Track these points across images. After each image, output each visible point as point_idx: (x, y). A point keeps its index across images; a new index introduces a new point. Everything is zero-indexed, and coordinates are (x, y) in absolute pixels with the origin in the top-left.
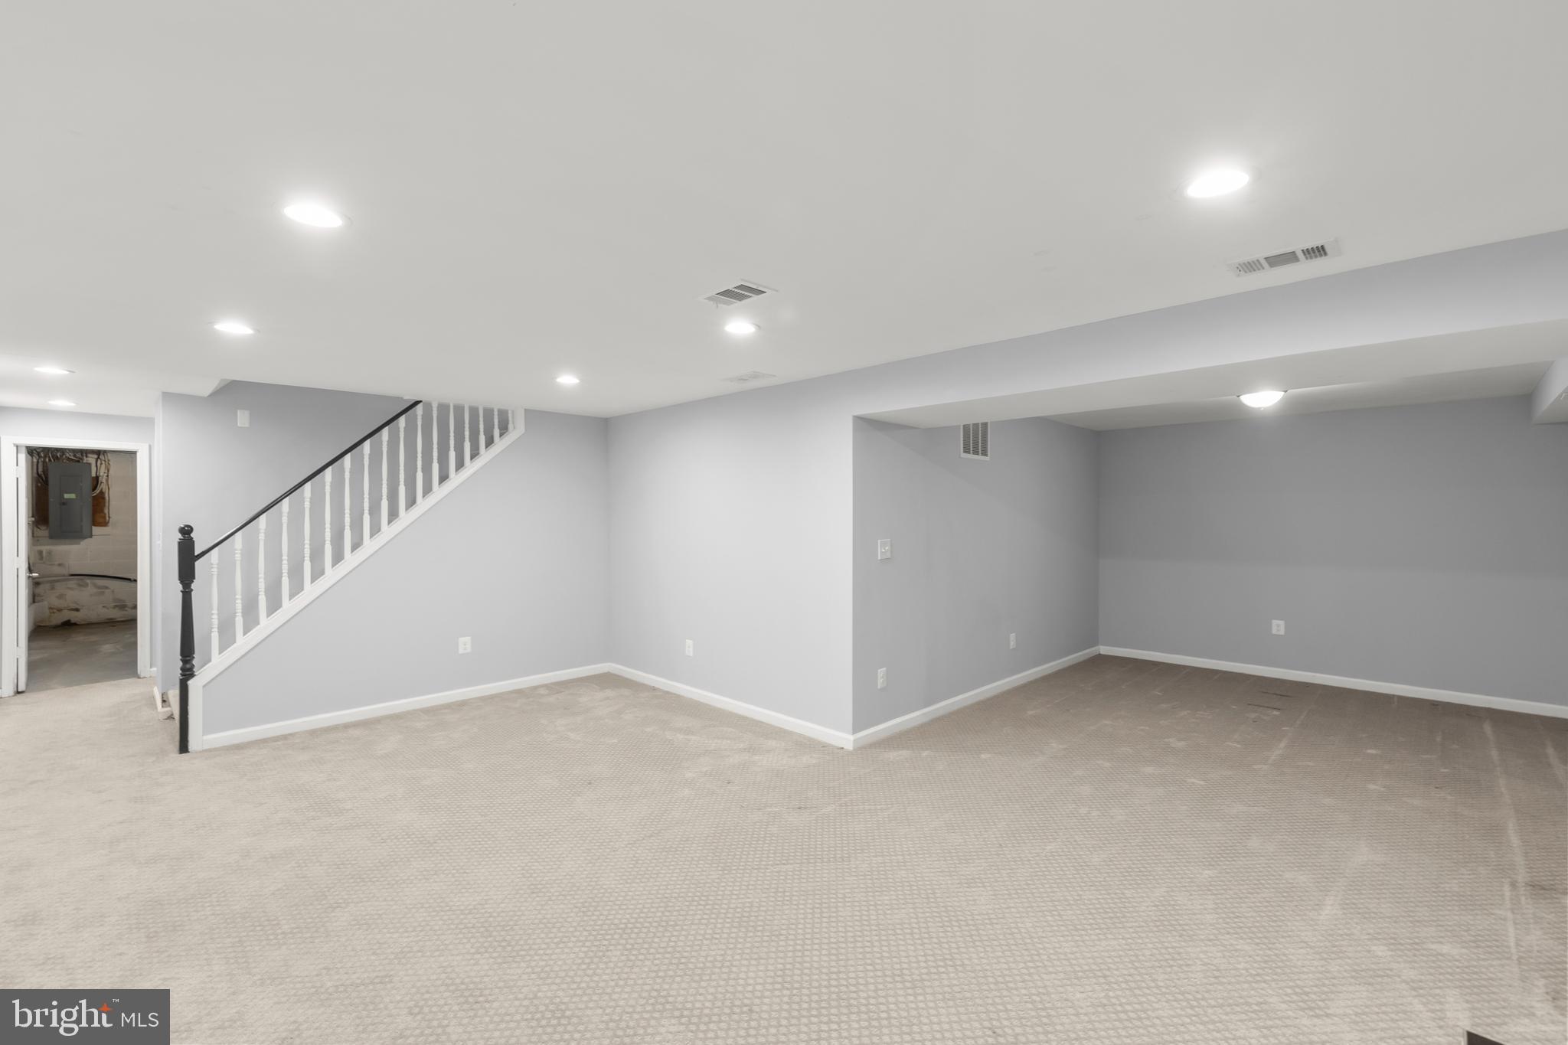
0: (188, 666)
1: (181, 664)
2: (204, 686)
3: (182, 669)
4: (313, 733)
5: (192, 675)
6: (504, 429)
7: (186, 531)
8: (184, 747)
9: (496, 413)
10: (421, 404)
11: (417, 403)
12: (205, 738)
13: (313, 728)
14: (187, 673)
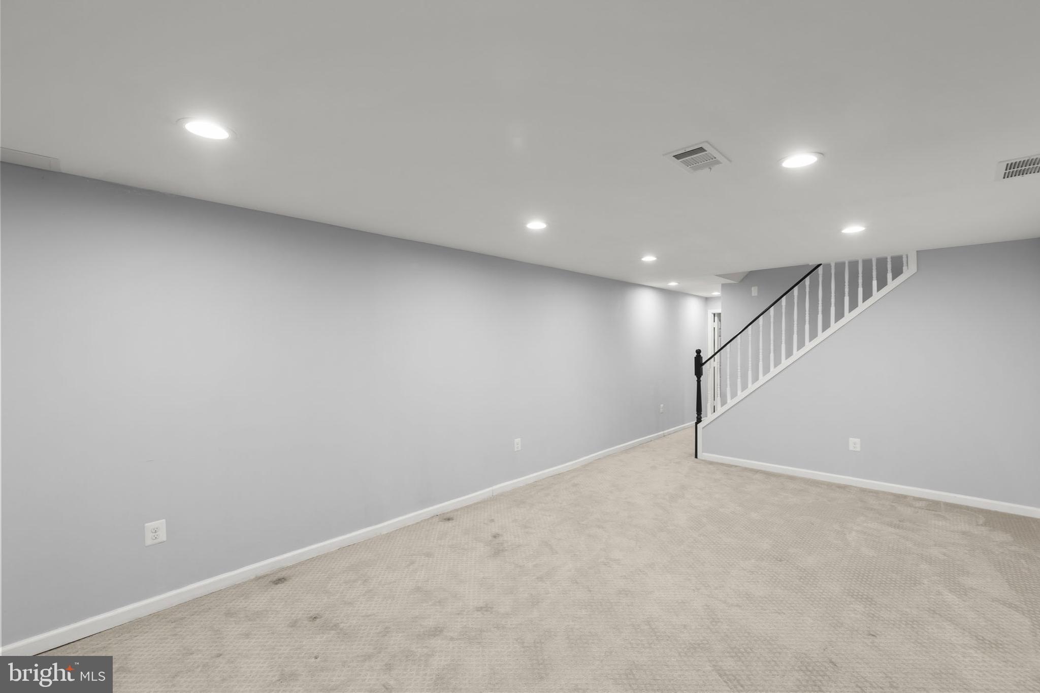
0: (699, 417)
1: (696, 415)
2: (703, 428)
3: (697, 418)
4: (746, 469)
5: (701, 421)
6: (897, 272)
7: (698, 352)
8: (696, 457)
9: (889, 260)
10: (821, 266)
11: (819, 265)
12: (703, 454)
13: (747, 466)
14: (699, 420)
